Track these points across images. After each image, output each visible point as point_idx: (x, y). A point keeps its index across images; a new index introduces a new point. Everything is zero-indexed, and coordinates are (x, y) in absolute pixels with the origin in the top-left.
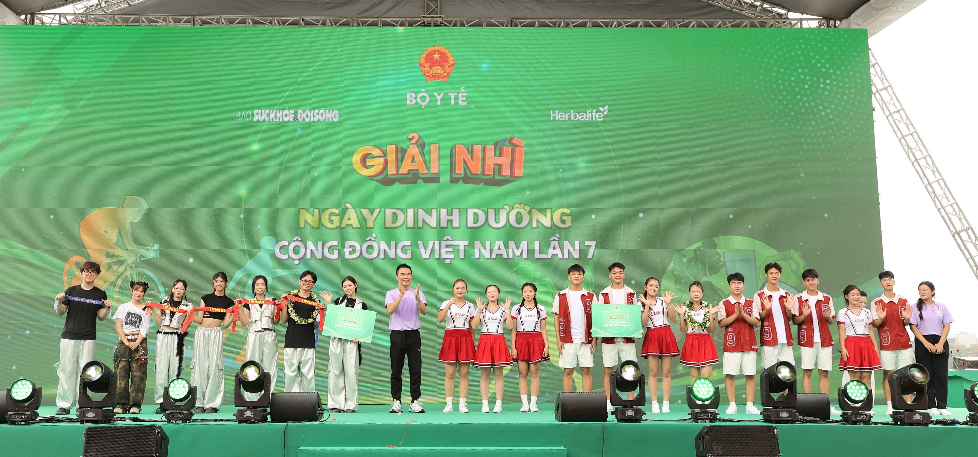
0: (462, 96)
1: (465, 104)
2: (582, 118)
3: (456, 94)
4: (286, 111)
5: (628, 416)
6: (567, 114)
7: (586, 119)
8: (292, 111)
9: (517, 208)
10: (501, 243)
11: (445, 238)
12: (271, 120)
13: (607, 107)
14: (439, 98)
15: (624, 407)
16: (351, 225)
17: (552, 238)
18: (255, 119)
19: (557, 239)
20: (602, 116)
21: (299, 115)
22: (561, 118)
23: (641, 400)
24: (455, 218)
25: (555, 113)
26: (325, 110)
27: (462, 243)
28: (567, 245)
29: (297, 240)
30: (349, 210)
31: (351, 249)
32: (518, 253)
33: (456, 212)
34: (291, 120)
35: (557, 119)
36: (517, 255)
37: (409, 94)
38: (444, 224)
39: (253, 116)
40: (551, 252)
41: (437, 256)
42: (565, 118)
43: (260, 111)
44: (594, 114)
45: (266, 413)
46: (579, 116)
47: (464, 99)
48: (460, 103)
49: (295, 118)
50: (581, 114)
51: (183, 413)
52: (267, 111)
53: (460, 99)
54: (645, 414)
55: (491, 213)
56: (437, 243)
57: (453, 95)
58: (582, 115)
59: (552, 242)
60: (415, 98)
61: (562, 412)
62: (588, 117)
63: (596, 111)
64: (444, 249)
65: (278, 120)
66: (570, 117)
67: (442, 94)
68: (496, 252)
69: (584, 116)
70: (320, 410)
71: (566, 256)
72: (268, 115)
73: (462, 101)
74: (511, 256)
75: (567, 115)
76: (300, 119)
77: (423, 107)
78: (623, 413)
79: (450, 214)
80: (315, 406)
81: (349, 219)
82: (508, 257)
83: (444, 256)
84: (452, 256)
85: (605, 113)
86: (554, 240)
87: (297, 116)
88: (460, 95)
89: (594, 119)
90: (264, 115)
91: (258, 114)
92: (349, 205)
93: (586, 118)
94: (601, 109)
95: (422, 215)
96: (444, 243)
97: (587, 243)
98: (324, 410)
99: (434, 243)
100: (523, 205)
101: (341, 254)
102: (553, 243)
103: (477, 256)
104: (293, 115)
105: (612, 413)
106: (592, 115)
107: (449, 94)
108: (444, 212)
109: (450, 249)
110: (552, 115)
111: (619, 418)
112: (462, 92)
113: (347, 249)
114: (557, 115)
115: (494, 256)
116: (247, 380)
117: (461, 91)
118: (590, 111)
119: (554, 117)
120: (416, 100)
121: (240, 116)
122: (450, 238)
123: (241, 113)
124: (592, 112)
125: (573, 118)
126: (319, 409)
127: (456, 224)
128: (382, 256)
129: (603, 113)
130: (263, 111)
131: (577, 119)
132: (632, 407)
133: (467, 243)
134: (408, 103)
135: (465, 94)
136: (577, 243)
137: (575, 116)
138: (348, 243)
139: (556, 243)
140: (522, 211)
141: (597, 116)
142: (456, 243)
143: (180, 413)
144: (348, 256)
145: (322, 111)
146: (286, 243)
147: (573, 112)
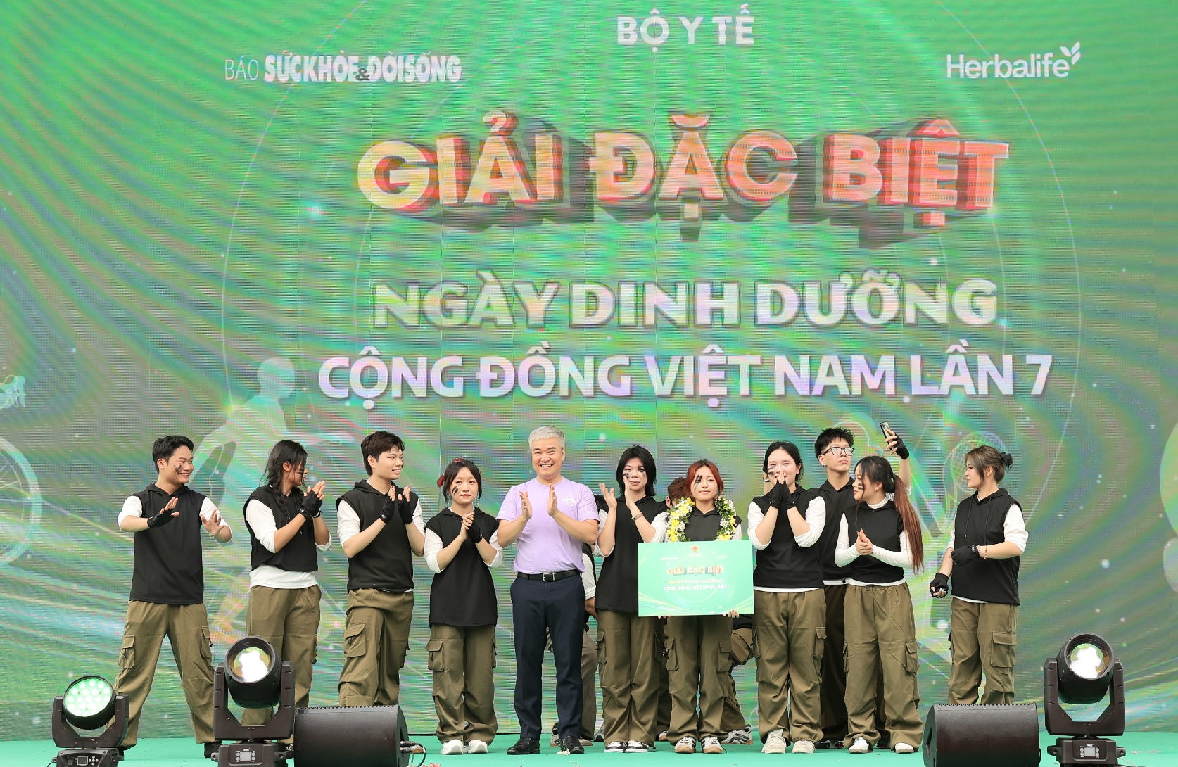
0: (745, 25)
1: (750, 41)
2: (1020, 72)
3: (729, 19)
4: (340, 60)
5: (1085, 758)
6: (984, 63)
7: (1029, 76)
8: (355, 59)
9: (871, 280)
10: (834, 360)
11: (708, 349)
12: (306, 79)
13: (1077, 46)
14: (691, 26)
15: (1076, 736)
16: (493, 320)
17: (951, 349)
18: (269, 78)
19: (963, 350)
20: (1067, 68)
21: (370, 70)
22: (971, 72)
23: (1113, 722)
24: (730, 304)
25: (958, 62)
26: (429, 57)
27: (745, 362)
28: (984, 362)
29: (369, 354)
30: (486, 287)
31: (494, 376)
32: (873, 383)
33: (731, 290)
34: (353, 79)
35: (962, 75)
36: (870, 387)
37: (622, 20)
38: (703, 318)
39: (264, 70)
40: (948, 380)
41: (689, 390)
42: (981, 72)
43: (280, 58)
44: (1047, 62)
45: (284, 753)
46: (1014, 67)
47: (748, 30)
48: (740, 41)
49: (362, 76)
50: (1016, 63)
51: (98, 756)
52: (297, 59)
53: (740, 30)
54: (1122, 753)
55: (812, 294)
56: (689, 361)
57: (721, 21)
58: (1021, 65)
59: (951, 357)
60: (637, 30)
61: (939, 747)
62: (1033, 71)
63: (1051, 55)
64: (705, 375)
65: (321, 78)
66: (991, 69)
67: (698, 20)
68: (822, 380)
69: (1025, 69)
70: (403, 746)
71: (983, 390)
72: (299, 68)
73: (745, 36)
74: (857, 390)
75: (985, 65)
76: (374, 78)
77: (655, 50)
78: (1075, 751)
79: (717, 294)
80: (394, 735)
81: (488, 306)
82: (850, 393)
83: (704, 389)
84: (722, 391)
85: (1074, 61)
86: (956, 352)
87: (366, 72)
88: (740, 20)
89: (1047, 75)
90: (290, 68)
91: (275, 65)
92: (487, 275)
93: (1029, 72)
94: (1064, 50)
95: (654, 296)
96: (704, 361)
97: (1031, 359)
98: (413, 745)
99: (682, 361)
100: (884, 272)
101: (471, 383)
102: (952, 360)
103: (780, 390)
104: (356, 69)
105: (1051, 750)
106: (1042, 66)
107: (715, 19)
108: (703, 290)
109: (719, 375)
110: (950, 67)
111: (1064, 762)
112: (745, 14)
113: (485, 374)
114: (961, 66)
115: (818, 390)
116: (242, 679)
117: (742, 12)
118: (1038, 56)
119: (956, 71)
120: (639, 35)
121: (236, 70)
122: (718, 350)
123: (237, 64)
124: (1042, 59)
125: (998, 72)
126: (402, 742)
127: (731, 317)
128: (564, 391)
129: (1069, 60)
130: (287, 58)
131: (1007, 75)
132: (1094, 736)
133: (756, 360)
134: (621, 40)
135: (750, 20)
136: (1007, 360)
137: (1004, 68)
138: (486, 362)
139: (961, 359)
140: (883, 288)
141: (1055, 69)
142: (733, 360)
143: (90, 756)
144: (486, 391)
145: (423, 59)
146: (343, 361)
147: (1000, 60)
